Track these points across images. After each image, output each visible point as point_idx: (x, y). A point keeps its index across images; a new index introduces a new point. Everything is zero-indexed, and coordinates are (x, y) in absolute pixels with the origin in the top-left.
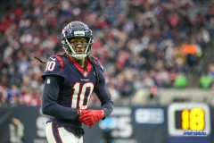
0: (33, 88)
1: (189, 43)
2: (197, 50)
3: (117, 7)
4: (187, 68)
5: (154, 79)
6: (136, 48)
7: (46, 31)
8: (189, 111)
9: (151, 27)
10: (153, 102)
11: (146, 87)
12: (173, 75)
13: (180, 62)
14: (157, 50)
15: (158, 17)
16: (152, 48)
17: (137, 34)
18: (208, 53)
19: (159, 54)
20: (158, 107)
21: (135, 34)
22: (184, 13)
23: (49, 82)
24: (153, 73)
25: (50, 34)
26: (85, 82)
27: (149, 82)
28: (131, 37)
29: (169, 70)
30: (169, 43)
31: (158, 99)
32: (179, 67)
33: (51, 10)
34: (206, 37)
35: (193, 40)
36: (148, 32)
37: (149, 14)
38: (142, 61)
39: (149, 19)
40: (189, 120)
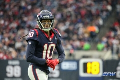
0: (4, 50)
1: (92, 26)
2: (96, 29)
3: (52, 5)
4: (90, 39)
5: (72, 45)
6: (63, 28)
7: (12, 18)
8: (91, 63)
9: (71, 16)
10: (72, 58)
11: (68, 50)
12: (83, 43)
13: (87, 36)
14: (74, 29)
15: (75, 11)
16: (72, 28)
17: (63, 20)
18: (102, 31)
19: (75, 31)
20: (74, 61)
21: (62, 20)
22: (89, 9)
23: (30, 43)
24: (71, 42)
25: (14, 20)
26: (51, 44)
27: (70, 47)
28: (60, 22)
29: (80, 40)
30: (81, 25)
31: (74, 56)
32: (86, 39)
33: (15, 6)
34: (101, 22)
35: (94, 24)
36: (69, 19)
37: (70, 9)
38: (66, 35)
39: (70, 12)
40: (91, 68)
